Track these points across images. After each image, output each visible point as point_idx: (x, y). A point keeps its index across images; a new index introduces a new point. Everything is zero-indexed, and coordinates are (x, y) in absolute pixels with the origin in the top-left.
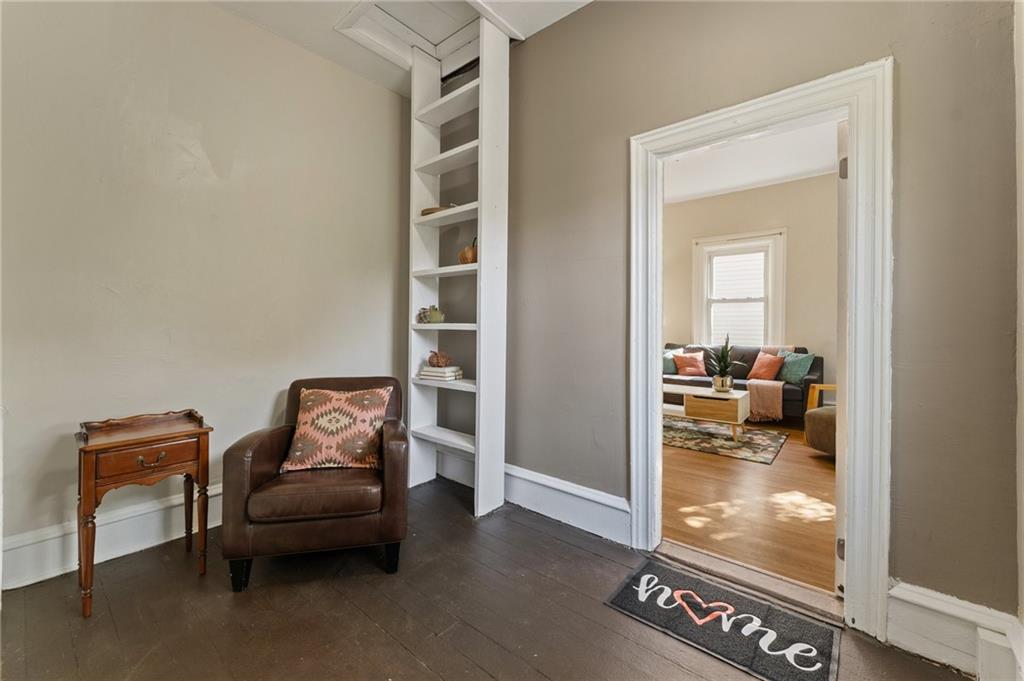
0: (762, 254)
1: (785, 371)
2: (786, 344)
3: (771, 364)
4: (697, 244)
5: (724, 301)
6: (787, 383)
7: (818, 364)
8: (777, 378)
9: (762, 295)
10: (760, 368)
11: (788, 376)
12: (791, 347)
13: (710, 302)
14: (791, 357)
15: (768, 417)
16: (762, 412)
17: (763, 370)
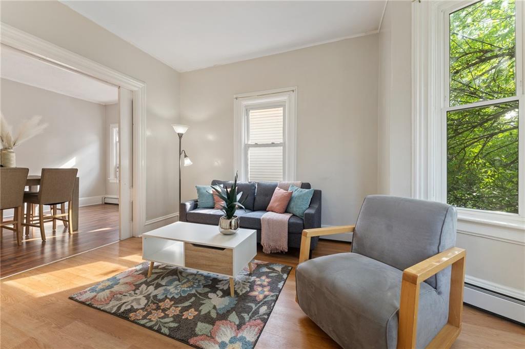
0: (282, 108)
1: (292, 204)
2: (297, 180)
3: (282, 198)
4: (236, 98)
5: (256, 145)
6: (294, 215)
7: (317, 197)
8: (286, 211)
9: (281, 141)
10: (275, 202)
11: (295, 209)
12: (299, 182)
13: (248, 146)
14: (297, 192)
15: (277, 249)
16: (272, 244)
17: (277, 204)
